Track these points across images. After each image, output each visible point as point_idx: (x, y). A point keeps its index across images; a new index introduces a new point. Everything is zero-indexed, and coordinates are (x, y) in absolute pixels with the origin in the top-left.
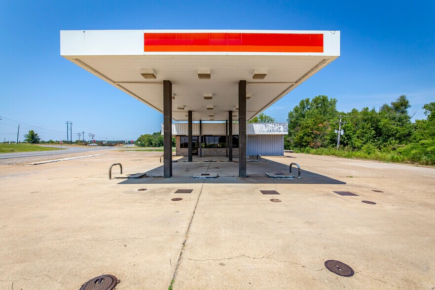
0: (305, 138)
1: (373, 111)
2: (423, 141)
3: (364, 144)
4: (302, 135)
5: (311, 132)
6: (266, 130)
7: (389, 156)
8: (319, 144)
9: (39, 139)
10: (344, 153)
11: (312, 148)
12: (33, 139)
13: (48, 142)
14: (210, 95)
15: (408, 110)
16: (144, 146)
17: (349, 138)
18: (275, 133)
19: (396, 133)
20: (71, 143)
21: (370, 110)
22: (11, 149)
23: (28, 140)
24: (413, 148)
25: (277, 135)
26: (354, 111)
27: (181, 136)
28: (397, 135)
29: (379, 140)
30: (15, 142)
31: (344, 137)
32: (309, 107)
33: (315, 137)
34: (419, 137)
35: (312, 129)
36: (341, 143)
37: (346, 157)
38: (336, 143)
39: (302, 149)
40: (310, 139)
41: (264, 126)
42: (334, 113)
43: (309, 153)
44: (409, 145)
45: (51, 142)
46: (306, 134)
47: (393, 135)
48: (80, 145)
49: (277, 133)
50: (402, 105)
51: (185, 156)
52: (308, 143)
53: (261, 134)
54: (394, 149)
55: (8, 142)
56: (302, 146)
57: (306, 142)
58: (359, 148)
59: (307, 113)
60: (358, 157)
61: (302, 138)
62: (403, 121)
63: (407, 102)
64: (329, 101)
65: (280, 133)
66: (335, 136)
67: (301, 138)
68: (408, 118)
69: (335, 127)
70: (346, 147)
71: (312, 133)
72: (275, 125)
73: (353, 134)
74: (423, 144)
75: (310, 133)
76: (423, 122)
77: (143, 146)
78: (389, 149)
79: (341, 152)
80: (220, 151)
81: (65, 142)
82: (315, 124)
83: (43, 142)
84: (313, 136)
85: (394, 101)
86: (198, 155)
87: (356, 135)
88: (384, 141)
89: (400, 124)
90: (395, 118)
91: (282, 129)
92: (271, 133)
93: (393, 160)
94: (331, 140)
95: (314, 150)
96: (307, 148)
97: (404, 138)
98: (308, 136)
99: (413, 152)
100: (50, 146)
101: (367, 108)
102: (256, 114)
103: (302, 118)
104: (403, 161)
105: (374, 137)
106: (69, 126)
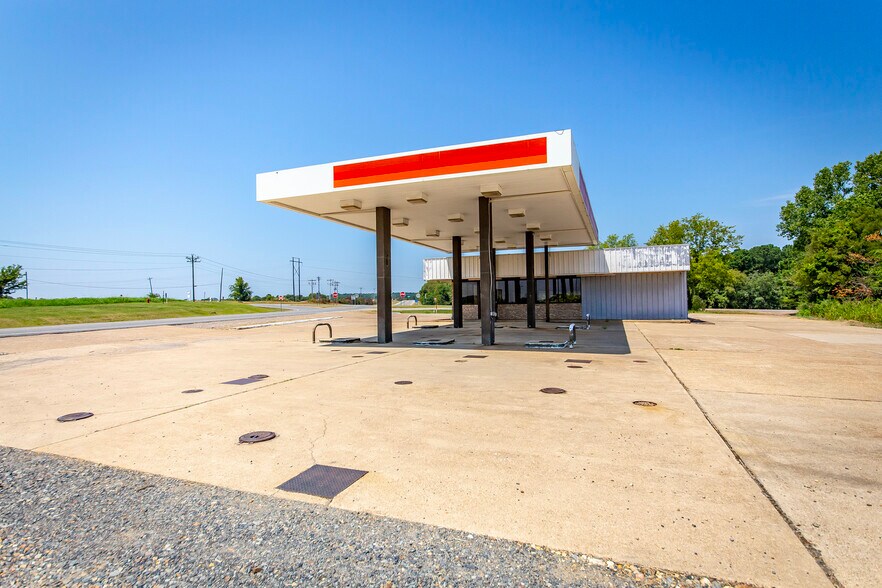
0: (821, 274)
4: (811, 266)
5: (840, 257)
6: (635, 262)
9: (250, 293)
12: (242, 293)
13: (264, 299)
16: (433, 304)
18: (657, 269)
20: (300, 299)
22: (213, 310)
23: (234, 295)
25: (663, 273)
30: (216, 299)
33: (853, 271)
35: (844, 250)
39: (813, 305)
40: (835, 278)
41: (631, 255)
45: (269, 298)
46: (824, 264)
48: (314, 302)
49: (663, 269)
52: (830, 290)
53: (624, 271)
55: (208, 299)
56: (815, 297)
57: (824, 285)
61: (813, 275)
65: (669, 269)
67: (809, 276)
71: (845, 261)
72: (656, 251)
75: (838, 260)
77: (431, 303)
81: (291, 298)
82: (857, 234)
83: (258, 299)
84: (846, 268)
91: (674, 258)
92: (647, 270)
98: (831, 269)
100: (267, 305)
106: (296, 268)
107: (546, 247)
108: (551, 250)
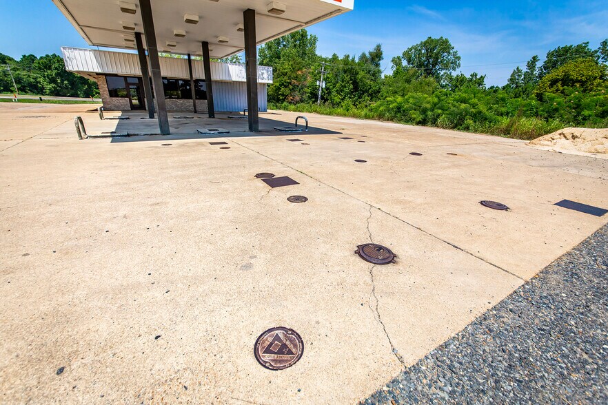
0: (282, 89)
1: (353, 60)
2: (388, 99)
3: (342, 99)
4: (277, 84)
5: (288, 81)
7: (363, 113)
8: (298, 98)
10: (325, 110)
11: (290, 103)
14: (196, 18)
15: (381, 62)
17: (329, 93)
19: (369, 89)
21: (351, 58)
24: (381, 105)
26: (335, 58)
27: (106, 75)
28: (370, 92)
29: (355, 96)
31: (325, 90)
32: (285, 43)
33: (293, 89)
34: (385, 94)
35: (290, 78)
36: (322, 98)
37: (327, 114)
38: (318, 98)
39: (278, 105)
40: (287, 91)
41: (244, 69)
42: (313, 58)
43: (287, 110)
44: (379, 103)
46: (283, 83)
47: (367, 91)
50: (377, 56)
51: (123, 111)
52: (285, 97)
53: (240, 80)
54: (366, 106)
56: (278, 100)
57: (283, 95)
58: (338, 104)
59: (282, 53)
60: (339, 115)
61: (279, 89)
62: (375, 75)
63: (381, 54)
64: (309, 37)
65: (262, 81)
66: (316, 88)
67: (276, 90)
68: (380, 72)
69: (316, 77)
70: (327, 103)
71: (290, 83)
73: (334, 87)
74: (387, 101)
75: (288, 83)
76: (390, 77)
78: (363, 105)
79: (322, 109)
80: (182, 104)
82: (294, 70)
84: (291, 87)
85: (372, 51)
86: (145, 109)
87: (335, 89)
88: (360, 97)
89: (373, 78)
90: (370, 71)
93: (367, 117)
94: (311, 93)
95: (292, 107)
96: (285, 103)
97: (375, 95)
98: (286, 87)
99: (381, 108)
101: (348, 56)
102: (239, 51)
103: (277, 60)
104: (372, 118)
105: (352, 92)
107: (189, 55)
108: (193, 58)
